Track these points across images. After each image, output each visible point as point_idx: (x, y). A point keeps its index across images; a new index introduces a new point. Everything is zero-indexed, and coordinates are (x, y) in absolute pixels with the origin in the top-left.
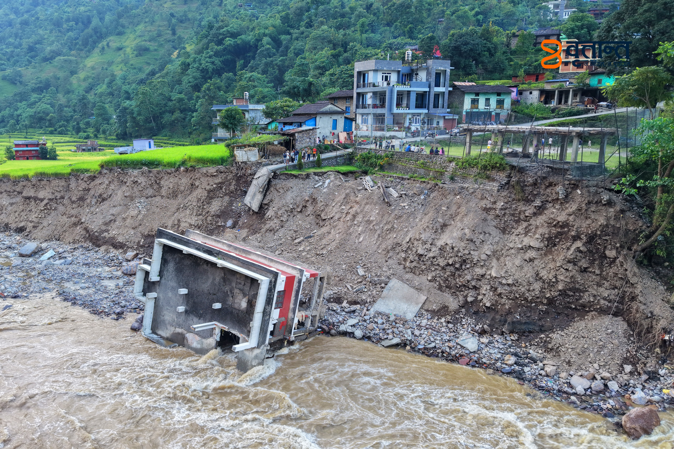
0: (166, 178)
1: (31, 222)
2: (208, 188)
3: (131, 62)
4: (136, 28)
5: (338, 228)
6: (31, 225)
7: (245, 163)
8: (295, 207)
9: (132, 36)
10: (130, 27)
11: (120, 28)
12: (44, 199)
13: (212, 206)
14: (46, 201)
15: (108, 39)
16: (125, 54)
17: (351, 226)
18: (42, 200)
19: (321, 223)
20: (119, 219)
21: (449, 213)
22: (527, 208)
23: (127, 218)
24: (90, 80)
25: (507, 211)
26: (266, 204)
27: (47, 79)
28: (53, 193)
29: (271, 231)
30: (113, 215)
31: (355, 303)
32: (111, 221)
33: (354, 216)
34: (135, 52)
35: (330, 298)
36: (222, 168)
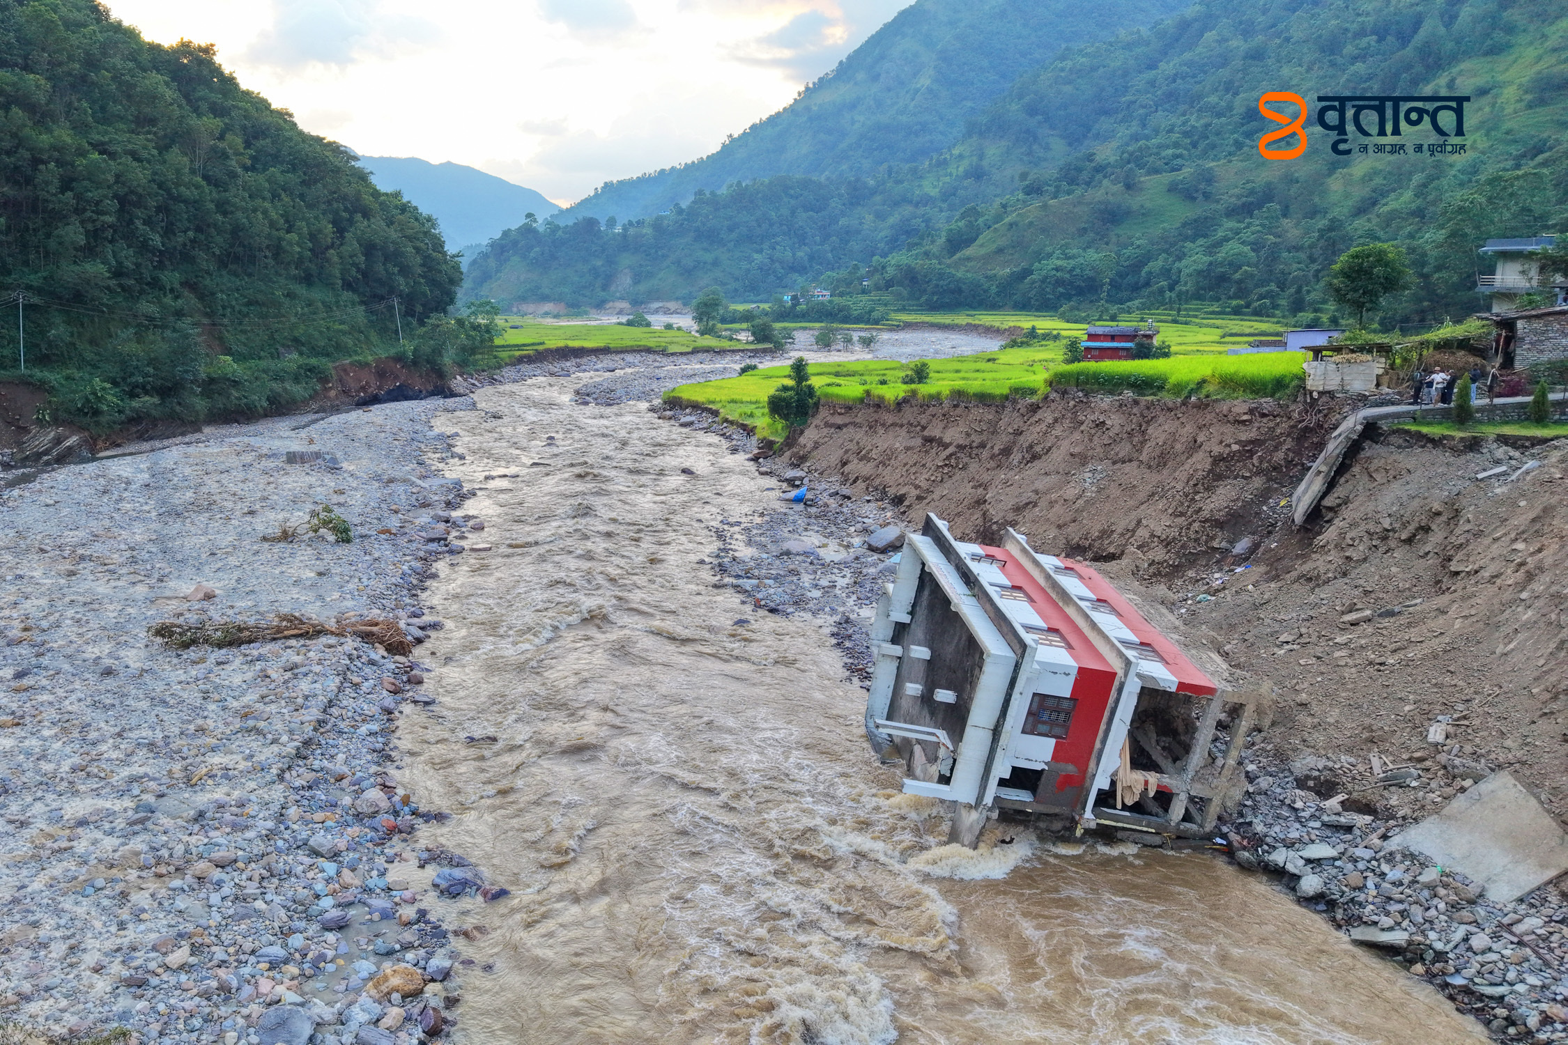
0: (1161, 419)
1: (917, 487)
2: (1217, 450)
3: (1507, 126)
4: (1549, 30)
5: (1473, 601)
6: (914, 492)
7: (1331, 394)
8: (1397, 526)
9: (1531, 53)
10: (1532, 28)
11: (1499, 36)
12: (951, 444)
13: (1214, 498)
14: (951, 450)
15: (1455, 71)
16: (1493, 105)
17: (1510, 603)
18: (946, 446)
19: (1446, 582)
20: (1043, 503)
23: (1056, 502)
24: (1378, 181)
26: (1330, 509)
27: (1269, 184)
28: (968, 435)
30: (1036, 492)
31: (1366, 808)
32: (1028, 504)
34: (1529, 97)
35: (1308, 777)
36: (1267, 403)
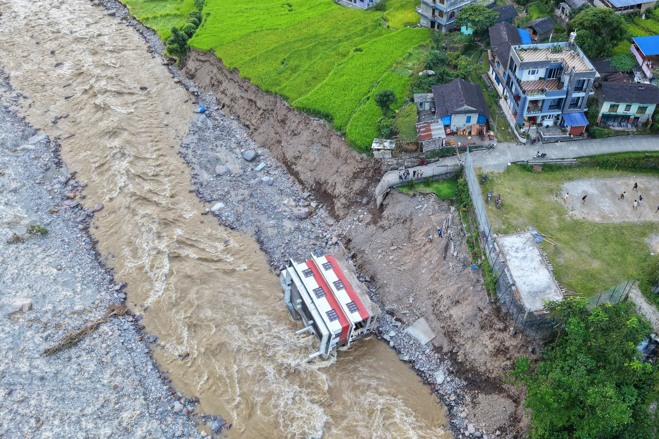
1: (253, 124)
2: (354, 170)
6: (253, 127)
7: (381, 159)
8: (400, 218)
12: (261, 108)
13: (355, 185)
14: (261, 111)
18: (259, 108)
20: (303, 157)
21: (463, 296)
22: (498, 323)
23: (307, 159)
25: (488, 317)
28: (266, 106)
29: (382, 228)
30: (300, 152)
31: (400, 321)
32: (298, 157)
33: (426, 252)
35: (388, 311)
36: (365, 157)
